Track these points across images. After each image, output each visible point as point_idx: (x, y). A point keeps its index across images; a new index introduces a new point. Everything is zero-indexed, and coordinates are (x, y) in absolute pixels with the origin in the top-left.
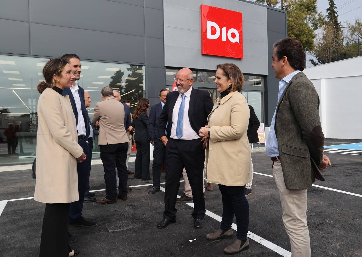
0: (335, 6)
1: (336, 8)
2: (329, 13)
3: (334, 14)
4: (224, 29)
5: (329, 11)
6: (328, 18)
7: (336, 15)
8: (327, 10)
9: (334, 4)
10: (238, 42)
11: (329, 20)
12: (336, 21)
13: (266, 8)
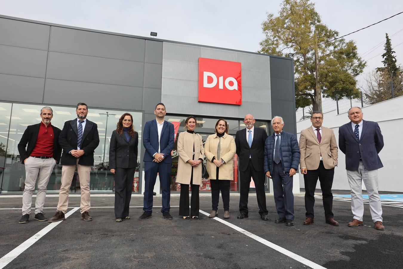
0: (392, 50)
1: (394, 53)
2: (386, 59)
3: (392, 60)
4: (221, 79)
5: (385, 57)
6: (384, 64)
7: (394, 59)
8: (383, 56)
9: (391, 49)
10: (237, 89)
11: (386, 66)
12: (395, 66)
13: (269, 57)
